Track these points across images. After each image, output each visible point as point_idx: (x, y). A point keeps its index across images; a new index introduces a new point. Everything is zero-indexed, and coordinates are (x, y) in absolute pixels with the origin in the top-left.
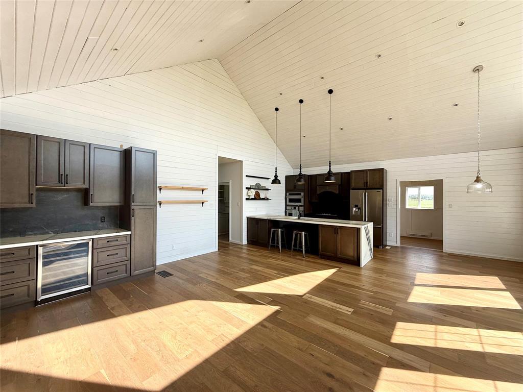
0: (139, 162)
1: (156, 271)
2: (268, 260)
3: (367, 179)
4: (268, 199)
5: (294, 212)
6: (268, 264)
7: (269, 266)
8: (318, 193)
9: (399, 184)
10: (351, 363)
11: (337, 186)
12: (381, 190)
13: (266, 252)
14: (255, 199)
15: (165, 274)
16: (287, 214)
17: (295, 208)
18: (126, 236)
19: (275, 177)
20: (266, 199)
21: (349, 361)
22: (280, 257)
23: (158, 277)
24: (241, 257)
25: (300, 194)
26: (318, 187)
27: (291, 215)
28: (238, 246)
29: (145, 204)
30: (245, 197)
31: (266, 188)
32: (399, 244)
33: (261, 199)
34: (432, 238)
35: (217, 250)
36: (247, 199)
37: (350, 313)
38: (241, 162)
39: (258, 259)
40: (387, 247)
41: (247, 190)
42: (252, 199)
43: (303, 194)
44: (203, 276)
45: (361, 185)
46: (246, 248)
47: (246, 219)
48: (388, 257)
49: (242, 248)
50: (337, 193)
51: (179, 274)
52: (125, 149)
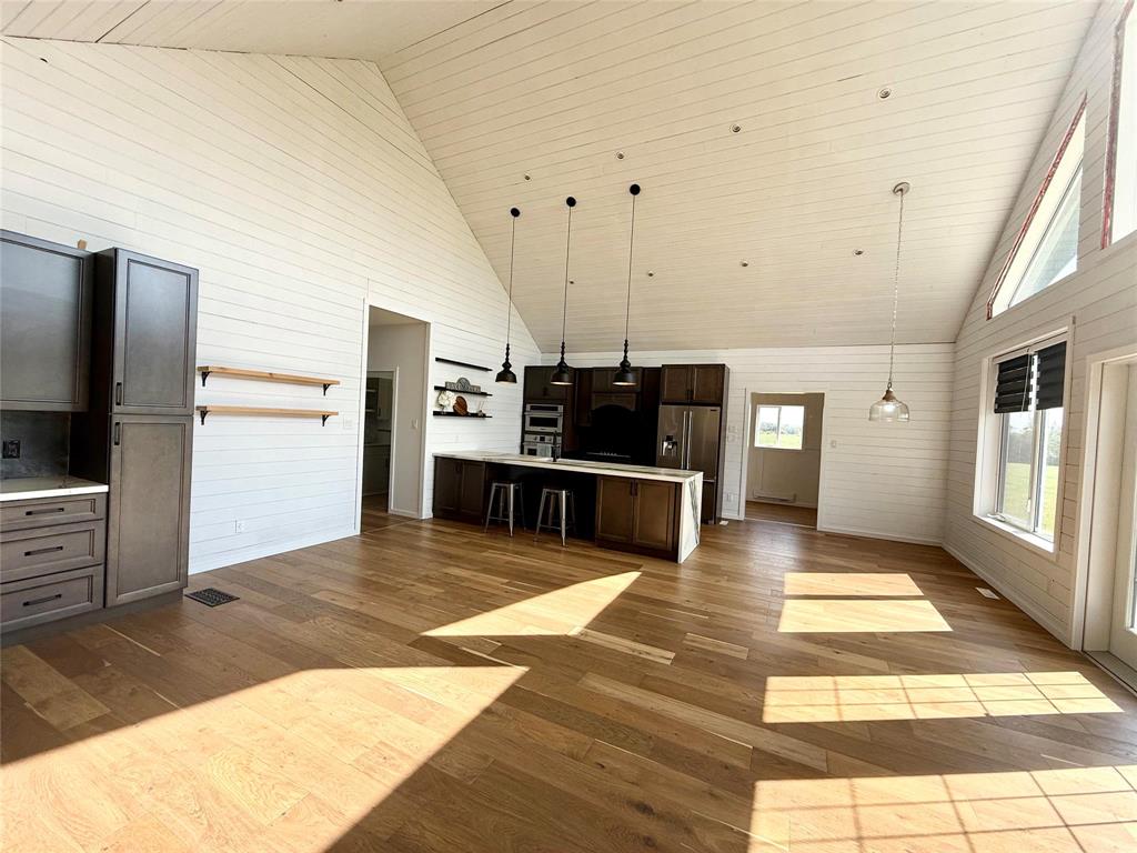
0: (139, 296)
1: (186, 591)
2: (485, 554)
3: (692, 385)
4: (484, 416)
5: (539, 447)
6: (483, 563)
7: (488, 569)
8: (594, 408)
9: (749, 396)
10: (683, 772)
11: (634, 395)
12: (719, 408)
13: (477, 537)
14: (454, 414)
15: (212, 597)
16: (526, 451)
17: (542, 439)
18: (92, 499)
19: (504, 365)
20: (480, 416)
21: (678, 770)
22: (511, 546)
23: (190, 607)
24: (419, 549)
25: (556, 409)
26: (594, 396)
27: (533, 452)
28: (413, 523)
29: (156, 410)
30: (431, 407)
31: (482, 390)
32: (742, 517)
33: (467, 415)
34: (797, 504)
35: (359, 533)
36: (436, 413)
37: (669, 663)
38: (426, 325)
39: (461, 552)
40: (723, 523)
41: (436, 393)
42: (449, 414)
43: (561, 408)
44: (323, 599)
45: (682, 395)
46: (430, 526)
47: (432, 460)
48: (724, 541)
49: (420, 528)
50: (633, 409)
51: (255, 596)
52: (95, 254)
